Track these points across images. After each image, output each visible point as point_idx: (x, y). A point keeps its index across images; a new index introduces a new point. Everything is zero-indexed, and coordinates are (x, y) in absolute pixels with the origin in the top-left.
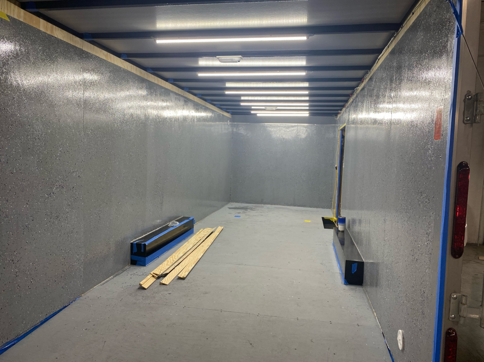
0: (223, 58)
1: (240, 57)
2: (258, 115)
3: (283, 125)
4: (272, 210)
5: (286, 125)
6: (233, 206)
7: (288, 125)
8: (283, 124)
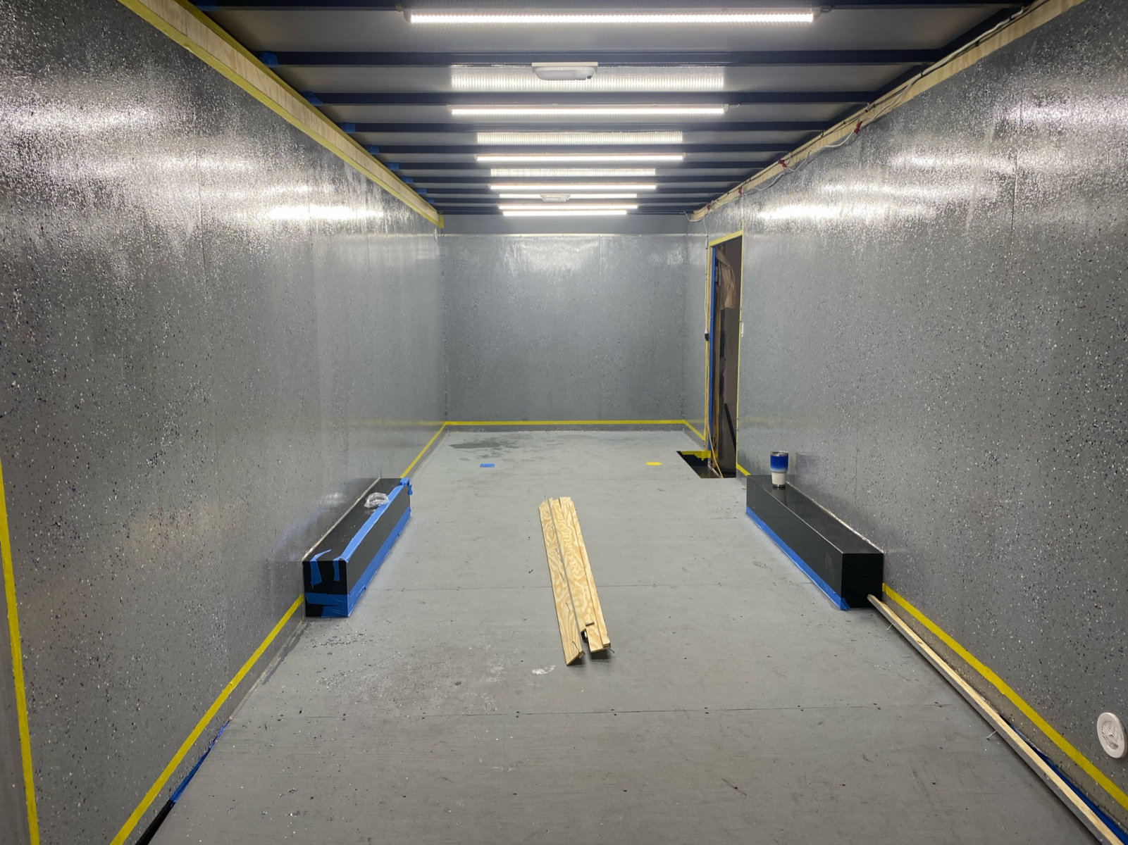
0: (545, 69)
1: (593, 67)
2: (506, 214)
3: (566, 237)
4: (553, 443)
5: (572, 237)
6: (460, 442)
7: (577, 237)
8: (565, 235)
